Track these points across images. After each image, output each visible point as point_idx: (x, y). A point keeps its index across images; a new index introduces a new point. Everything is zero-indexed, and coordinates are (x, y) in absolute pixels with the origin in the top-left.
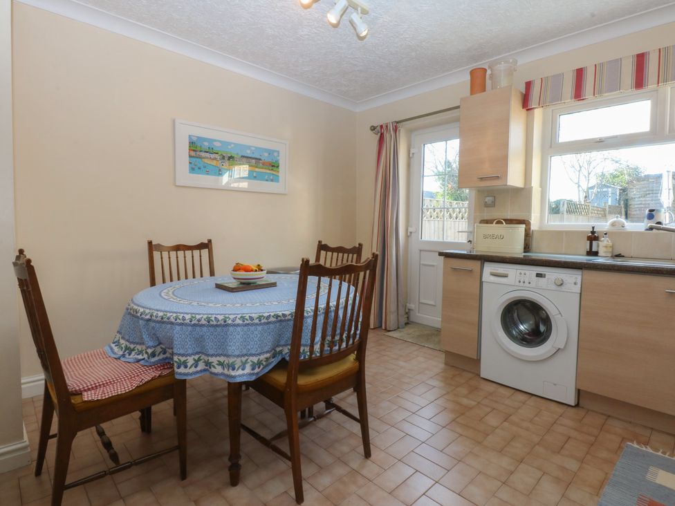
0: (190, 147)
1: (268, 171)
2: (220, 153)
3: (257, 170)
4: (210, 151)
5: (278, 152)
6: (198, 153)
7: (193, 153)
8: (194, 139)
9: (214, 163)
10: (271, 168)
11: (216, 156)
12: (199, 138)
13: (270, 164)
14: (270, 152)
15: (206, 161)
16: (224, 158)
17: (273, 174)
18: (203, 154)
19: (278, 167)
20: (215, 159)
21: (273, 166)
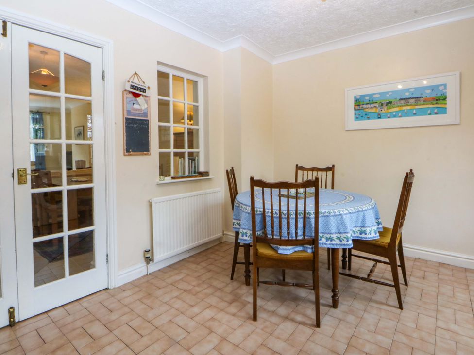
0: (355, 103)
1: (431, 106)
2: (379, 102)
3: (417, 107)
4: (371, 102)
5: (445, 85)
6: (361, 106)
7: (357, 107)
8: (358, 97)
9: (374, 110)
10: (435, 102)
11: (375, 105)
12: (361, 96)
13: (434, 99)
14: (433, 88)
15: (367, 110)
16: (382, 105)
17: (437, 107)
18: (365, 106)
19: (445, 99)
20: (375, 107)
21: (437, 100)
